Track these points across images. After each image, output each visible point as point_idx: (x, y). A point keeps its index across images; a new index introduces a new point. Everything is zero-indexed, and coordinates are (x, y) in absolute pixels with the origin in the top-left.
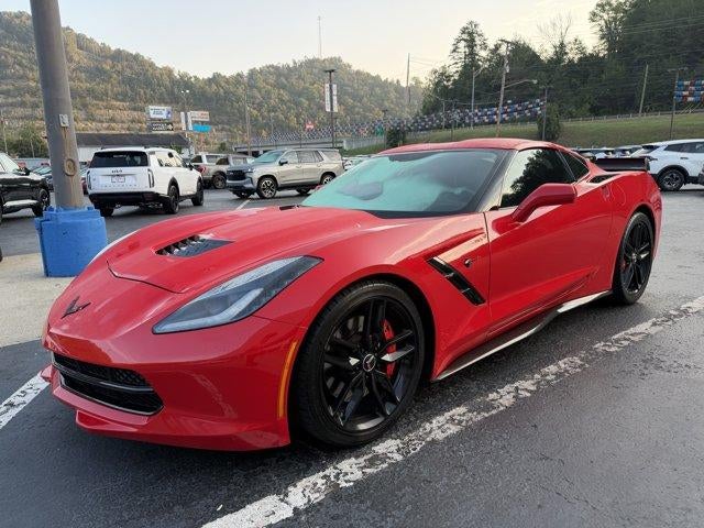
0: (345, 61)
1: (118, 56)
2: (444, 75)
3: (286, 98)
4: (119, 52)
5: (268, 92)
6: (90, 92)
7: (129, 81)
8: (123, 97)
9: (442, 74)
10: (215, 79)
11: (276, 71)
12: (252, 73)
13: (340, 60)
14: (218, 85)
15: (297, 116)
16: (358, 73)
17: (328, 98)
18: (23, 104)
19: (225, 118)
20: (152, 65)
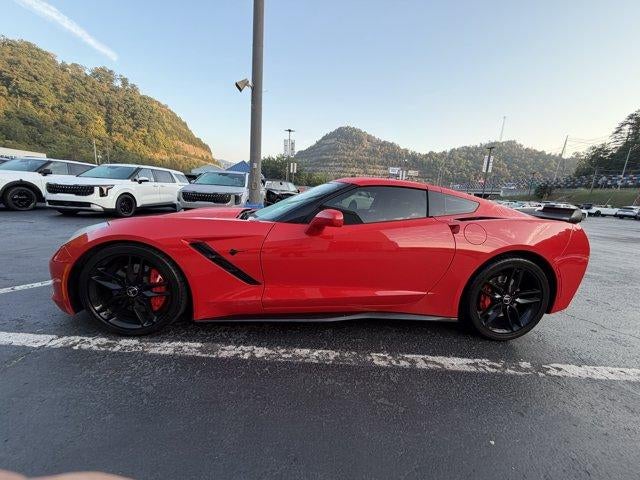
0: (518, 142)
1: (384, 144)
2: (602, 150)
3: (470, 164)
4: (384, 142)
5: (460, 162)
6: (369, 161)
7: (386, 156)
8: (382, 163)
9: (600, 150)
10: (431, 154)
11: (468, 150)
12: (453, 151)
13: (514, 142)
14: (431, 158)
15: (476, 175)
16: (527, 150)
17: (485, 164)
18: (340, 166)
19: (431, 175)
20: (398, 148)
